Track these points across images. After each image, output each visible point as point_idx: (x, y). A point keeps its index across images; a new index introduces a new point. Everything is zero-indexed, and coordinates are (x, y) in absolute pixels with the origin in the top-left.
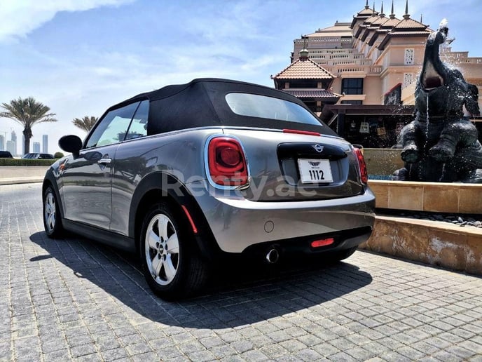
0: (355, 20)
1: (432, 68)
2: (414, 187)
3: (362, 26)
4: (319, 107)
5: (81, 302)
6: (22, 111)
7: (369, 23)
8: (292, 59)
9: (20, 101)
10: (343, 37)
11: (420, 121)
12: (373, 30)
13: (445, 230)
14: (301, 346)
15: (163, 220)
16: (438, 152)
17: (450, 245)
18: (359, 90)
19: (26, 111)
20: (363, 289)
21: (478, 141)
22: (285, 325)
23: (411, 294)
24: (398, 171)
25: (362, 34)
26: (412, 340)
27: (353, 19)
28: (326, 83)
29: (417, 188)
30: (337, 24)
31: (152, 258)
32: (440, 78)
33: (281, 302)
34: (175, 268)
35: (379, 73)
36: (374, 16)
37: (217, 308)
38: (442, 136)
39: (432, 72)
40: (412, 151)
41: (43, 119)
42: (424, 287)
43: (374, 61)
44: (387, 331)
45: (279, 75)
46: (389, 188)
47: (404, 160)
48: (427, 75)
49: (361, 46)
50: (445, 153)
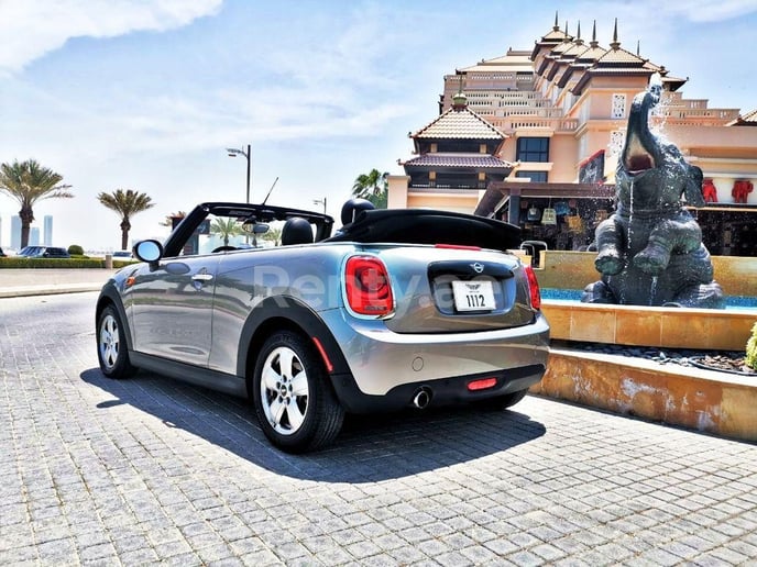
0: (538, 48)
1: (639, 142)
2: (603, 312)
3: (548, 57)
4: (482, 181)
5: (184, 455)
6: (18, 181)
7: (558, 53)
8: (441, 106)
9: (16, 165)
10: (519, 73)
11: (622, 215)
12: (564, 64)
13: (639, 368)
14: (454, 499)
15: (286, 355)
16: (646, 260)
17: (646, 388)
18: (544, 156)
19: (24, 180)
20: (532, 442)
21: (702, 245)
22: (437, 480)
23: (590, 447)
24: (591, 286)
25: (548, 70)
26: (582, 494)
27: (534, 46)
28: (493, 146)
29: (608, 314)
30: (511, 53)
31: (270, 402)
32: (650, 156)
33: (431, 455)
34: (303, 414)
35: (574, 129)
36: (566, 42)
37: (353, 462)
38: (651, 238)
39: (637, 149)
40: (610, 258)
41: (52, 193)
42: (609, 441)
43: (567, 112)
44: (555, 486)
45: (420, 133)
46: (572, 313)
47: (600, 271)
48: (631, 153)
49: (548, 89)
50: (655, 262)
